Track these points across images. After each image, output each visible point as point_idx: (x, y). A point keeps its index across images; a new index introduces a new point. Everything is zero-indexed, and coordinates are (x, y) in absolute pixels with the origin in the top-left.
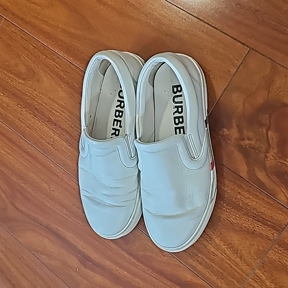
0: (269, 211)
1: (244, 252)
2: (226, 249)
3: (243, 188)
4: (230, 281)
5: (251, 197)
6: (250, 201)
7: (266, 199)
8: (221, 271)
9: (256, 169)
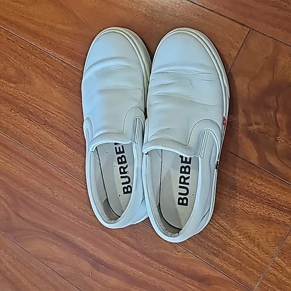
0: (284, 196)
1: (261, 240)
2: (242, 239)
3: (255, 175)
4: (249, 271)
5: (263, 183)
6: (263, 188)
7: (279, 184)
8: (239, 261)
9: (267, 155)
